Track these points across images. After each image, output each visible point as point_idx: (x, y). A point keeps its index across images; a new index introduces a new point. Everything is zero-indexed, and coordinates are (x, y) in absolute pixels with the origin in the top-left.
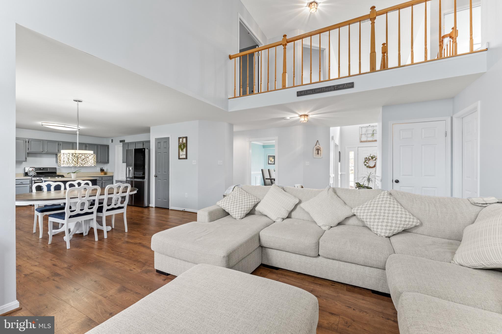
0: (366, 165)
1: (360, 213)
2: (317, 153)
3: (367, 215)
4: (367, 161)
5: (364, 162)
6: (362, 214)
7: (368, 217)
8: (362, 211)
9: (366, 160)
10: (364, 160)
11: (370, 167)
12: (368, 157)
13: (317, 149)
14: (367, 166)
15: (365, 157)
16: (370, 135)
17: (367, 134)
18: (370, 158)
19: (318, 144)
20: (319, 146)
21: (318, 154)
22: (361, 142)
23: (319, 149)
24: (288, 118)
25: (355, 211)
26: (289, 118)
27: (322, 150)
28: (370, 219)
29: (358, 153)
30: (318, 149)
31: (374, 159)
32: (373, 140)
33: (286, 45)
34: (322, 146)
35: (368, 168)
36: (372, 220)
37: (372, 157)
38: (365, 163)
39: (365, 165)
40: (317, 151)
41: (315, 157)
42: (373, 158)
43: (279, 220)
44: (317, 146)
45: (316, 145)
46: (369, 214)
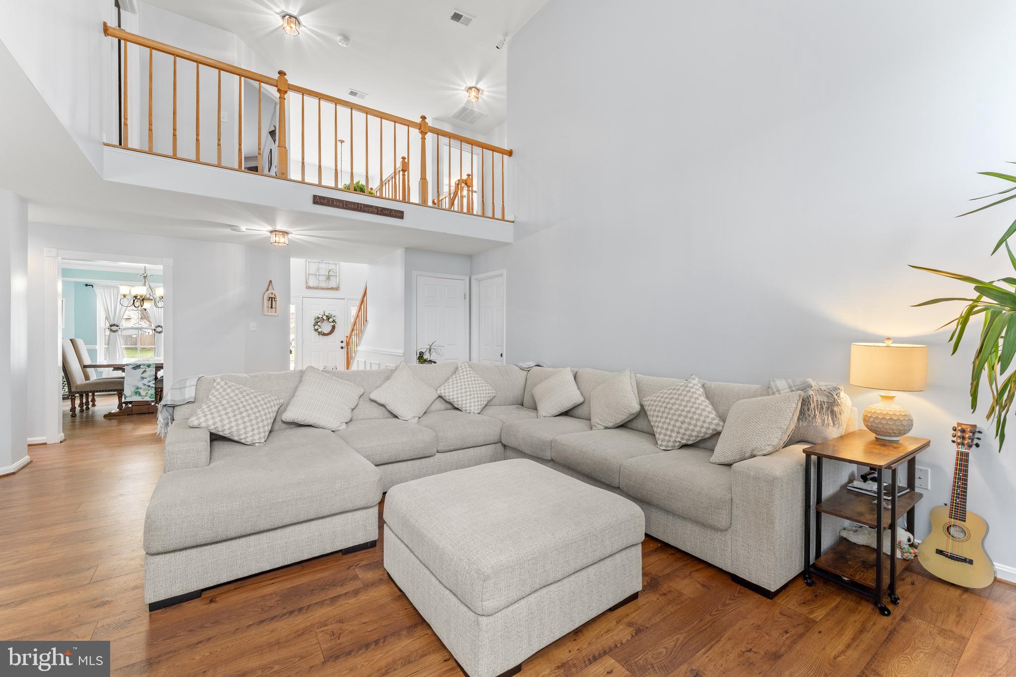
0: (318, 329)
1: (449, 392)
2: (270, 306)
3: (457, 394)
4: (319, 323)
5: (314, 326)
6: (451, 394)
7: (460, 395)
8: (451, 390)
9: (318, 321)
10: (313, 322)
11: (324, 334)
12: (320, 316)
13: (270, 298)
14: (319, 332)
15: (317, 315)
16: (324, 278)
17: (319, 275)
18: (325, 318)
19: (270, 287)
20: (273, 291)
21: (272, 307)
22: (309, 288)
23: (274, 298)
24: (243, 228)
25: (442, 391)
26: (245, 230)
27: (278, 299)
28: (462, 397)
29: (302, 307)
30: (272, 298)
31: (331, 320)
32: (329, 287)
33: (286, 92)
34: (277, 291)
35: (321, 335)
36: (464, 398)
37: (327, 316)
38: (316, 327)
39: (316, 330)
40: (270, 301)
41: (266, 314)
42: (329, 319)
43: (344, 426)
44: (269, 292)
45: (268, 290)
46: (459, 392)
